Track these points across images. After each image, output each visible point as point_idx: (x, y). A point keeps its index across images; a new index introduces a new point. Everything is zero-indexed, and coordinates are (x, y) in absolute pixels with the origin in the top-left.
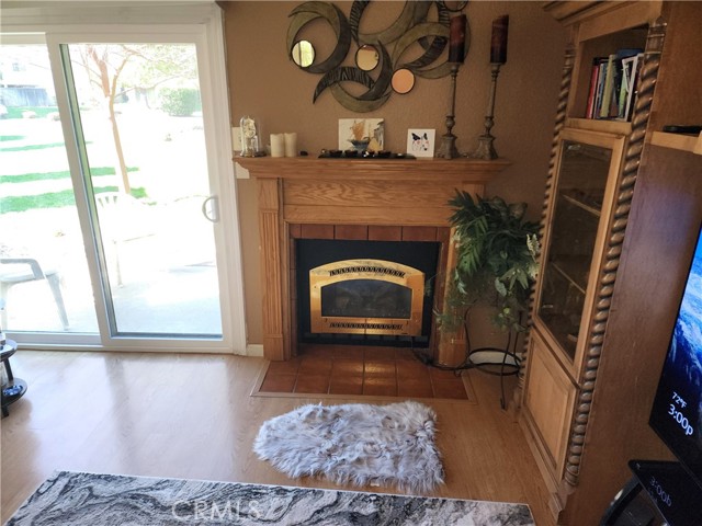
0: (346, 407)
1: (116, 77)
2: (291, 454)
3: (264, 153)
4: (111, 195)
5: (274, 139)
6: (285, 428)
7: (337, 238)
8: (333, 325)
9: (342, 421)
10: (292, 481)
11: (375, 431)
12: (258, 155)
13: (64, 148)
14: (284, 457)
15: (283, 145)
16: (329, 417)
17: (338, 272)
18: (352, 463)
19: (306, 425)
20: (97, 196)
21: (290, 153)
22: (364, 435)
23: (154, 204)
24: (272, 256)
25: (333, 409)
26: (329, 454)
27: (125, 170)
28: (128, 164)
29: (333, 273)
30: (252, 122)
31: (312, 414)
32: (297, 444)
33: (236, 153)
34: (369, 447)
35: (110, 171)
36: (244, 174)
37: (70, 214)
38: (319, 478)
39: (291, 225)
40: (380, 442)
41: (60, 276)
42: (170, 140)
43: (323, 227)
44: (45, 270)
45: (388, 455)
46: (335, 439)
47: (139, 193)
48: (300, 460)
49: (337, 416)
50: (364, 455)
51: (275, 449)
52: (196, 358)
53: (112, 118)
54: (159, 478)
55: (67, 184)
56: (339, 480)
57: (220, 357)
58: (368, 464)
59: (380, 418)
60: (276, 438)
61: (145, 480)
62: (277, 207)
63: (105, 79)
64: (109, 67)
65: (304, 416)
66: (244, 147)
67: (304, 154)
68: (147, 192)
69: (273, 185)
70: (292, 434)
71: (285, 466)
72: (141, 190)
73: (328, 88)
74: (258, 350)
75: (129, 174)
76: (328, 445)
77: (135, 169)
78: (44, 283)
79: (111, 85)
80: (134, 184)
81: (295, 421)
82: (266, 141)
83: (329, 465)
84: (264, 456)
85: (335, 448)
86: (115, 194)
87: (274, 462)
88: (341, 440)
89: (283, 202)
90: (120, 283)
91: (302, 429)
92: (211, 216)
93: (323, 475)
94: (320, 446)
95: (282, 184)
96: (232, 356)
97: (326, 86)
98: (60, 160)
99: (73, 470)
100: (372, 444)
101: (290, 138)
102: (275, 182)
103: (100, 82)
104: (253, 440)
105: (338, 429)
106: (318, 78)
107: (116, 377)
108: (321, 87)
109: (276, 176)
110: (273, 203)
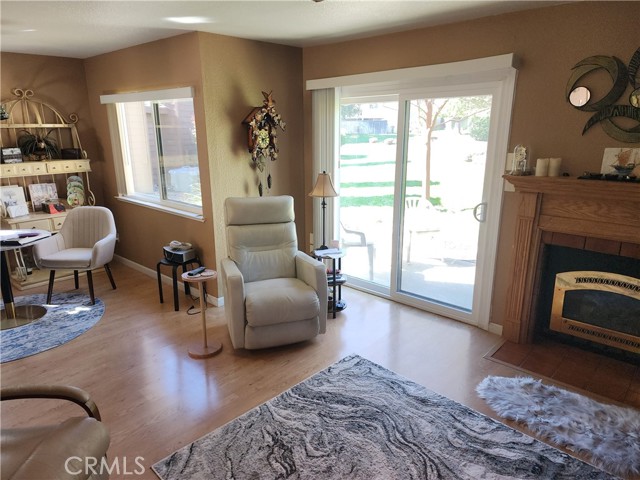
0: (564, 392)
1: (437, 114)
2: (503, 403)
3: (530, 173)
4: (415, 199)
5: (540, 163)
6: (504, 386)
7: (586, 248)
8: (572, 327)
9: (556, 399)
10: (499, 418)
11: (585, 415)
12: (524, 174)
13: (394, 165)
14: (499, 402)
15: (547, 168)
16: (546, 392)
17: (585, 280)
18: (554, 428)
19: (522, 390)
20: (407, 199)
21: (552, 173)
22: (573, 415)
23: (445, 211)
24: (522, 254)
25: (551, 388)
26: (536, 414)
27: (429, 183)
28: (432, 179)
29: (579, 280)
30: (524, 149)
31: (530, 385)
32: (511, 398)
33: (507, 172)
34: (575, 424)
35: (419, 184)
36: (511, 188)
37: (388, 211)
38: (522, 425)
39: (543, 233)
40: (587, 424)
41: (375, 247)
42: (471, 161)
43: (573, 237)
44: (368, 241)
45: (591, 435)
46: (544, 408)
47: (436, 202)
48: (510, 408)
49: (552, 394)
50: (567, 427)
51: (492, 395)
52: (449, 321)
53: (428, 144)
54: (409, 380)
55: (391, 191)
56: (539, 433)
57: (467, 326)
58: (569, 434)
59: (594, 409)
60: (495, 389)
61: (401, 376)
62: (533, 216)
63: (429, 114)
64: (434, 106)
65: (522, 383)
66: (513, 168)
67: (566, 175)
68: (442, 201)
69: (533, 198)
70: (509, 391)
71: (496, 407)
72: (438, 199)
73: (599, 123)
74: (498, 329)
75: (432, 187)
76: (537, 408)
77: (437, 183)
78: (366, 249)
79: (433, 118)
80: (433, 195)
81: (514, 384)
82: (533, 164)
83: (533, 420)
84: (482, 395)
85: (542, 413)
86: (418, 198)
87: (489, 402)
88: (550, 410)
89: (540, 212)
90: (408, 261)
91: (518, 391)
92: (479, 217)
93: (526, 425)
94: (529, 406)
95: (541, 198)
96: (476, 328)
97: (597, 121)
98: (390, 173)
99: (363, 356)
100: (578, 423)
101: (554, 163)
102: (535, 197)
103: (426, 117)
104: (477, 384)
105: (551, 402)
106: (590, 115)
107: (394, 317)
108: (591, 123)
109: (537, 191)
110: (530, 212)
